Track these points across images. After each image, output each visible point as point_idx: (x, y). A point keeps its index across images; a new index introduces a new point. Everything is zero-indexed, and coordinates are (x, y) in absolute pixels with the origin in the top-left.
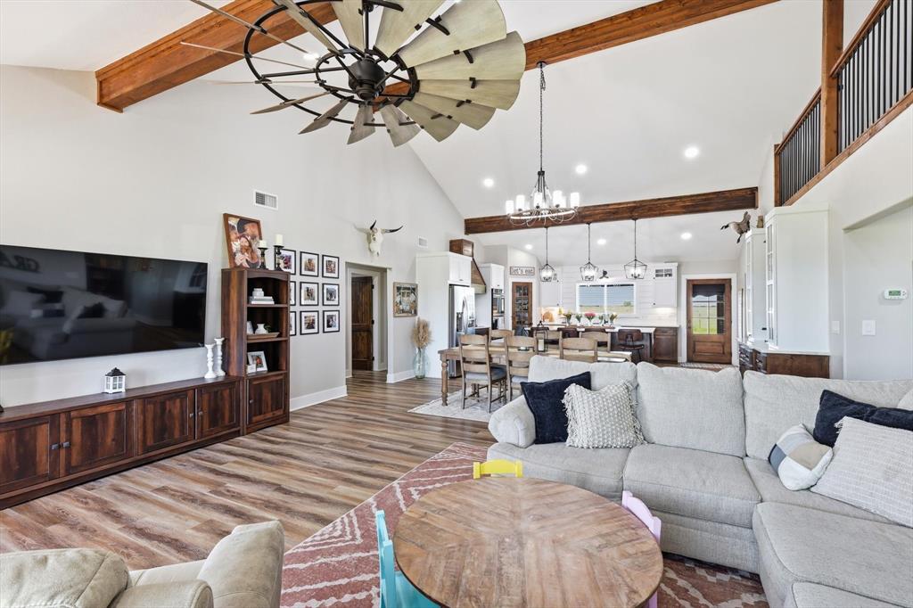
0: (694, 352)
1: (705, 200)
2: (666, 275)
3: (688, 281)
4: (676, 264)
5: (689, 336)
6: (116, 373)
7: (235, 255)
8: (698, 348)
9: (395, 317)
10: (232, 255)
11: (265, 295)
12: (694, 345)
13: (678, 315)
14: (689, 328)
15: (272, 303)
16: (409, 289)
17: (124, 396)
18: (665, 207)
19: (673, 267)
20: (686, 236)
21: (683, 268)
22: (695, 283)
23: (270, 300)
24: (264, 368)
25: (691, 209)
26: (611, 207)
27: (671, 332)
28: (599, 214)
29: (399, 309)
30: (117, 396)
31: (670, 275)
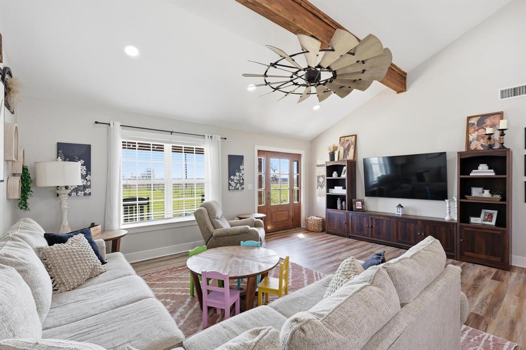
6: (400, 206)
7: (471, 142)
10: (468, 143)
11: (489, 169)
15: (494, 174)
17: (401, 216)
23: (491, 172)
24: (493, 223)
30: (398, 216)
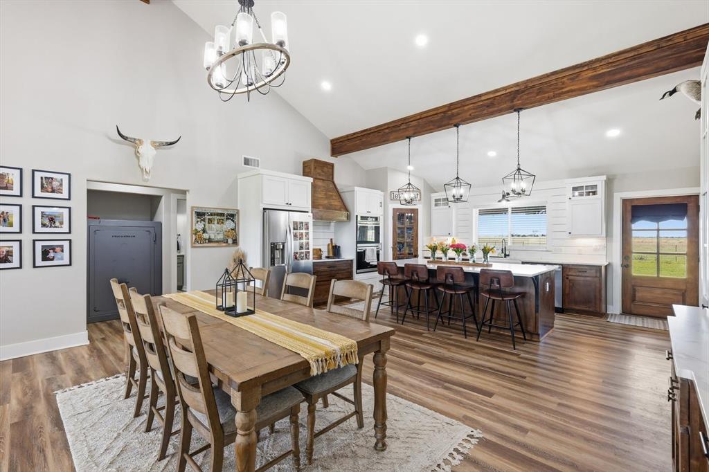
0: (633, 300)
1: (634, 58)
2: (588, 194)
3: (625, 201)
4: (604, 178)
5: (626, 277)
8: (638, 295)
9: (193, 247)
12: (634, 290)
13: (607, 248)
14: (626, 266)
16: (222, 215)
18: (563, 83)
19: (600, 181)
20: (613, 133)
21: (616, 184)
22: (636, 203)
25: (607, 79)
26: (483, 98)
27: (593, 272)
28: (469, 109)
29: (201, 238)
31: (594, 193)
